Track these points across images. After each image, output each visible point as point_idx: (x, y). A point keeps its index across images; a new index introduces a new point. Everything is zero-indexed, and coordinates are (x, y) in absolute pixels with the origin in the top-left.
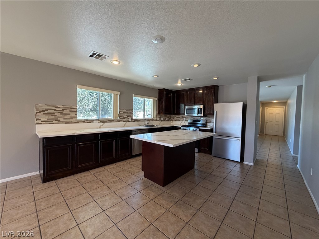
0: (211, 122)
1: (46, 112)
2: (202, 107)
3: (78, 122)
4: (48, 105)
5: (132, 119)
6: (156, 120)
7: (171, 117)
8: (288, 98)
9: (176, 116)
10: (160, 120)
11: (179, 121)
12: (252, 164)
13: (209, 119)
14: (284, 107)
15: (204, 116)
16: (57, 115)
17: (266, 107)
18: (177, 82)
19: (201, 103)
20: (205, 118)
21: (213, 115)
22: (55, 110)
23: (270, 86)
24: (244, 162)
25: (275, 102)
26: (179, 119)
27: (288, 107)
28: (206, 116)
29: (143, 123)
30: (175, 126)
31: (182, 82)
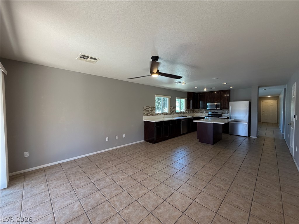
0: (225, 113)
1: (146, 110)
2: (219, 104)
3: (156, 115)
4: (147, 106)
5: (176, 113)
6: (186, 113)
7: (194, 110)
8: (279, 94)
9: (198, 110)
10: (188, 113)
11: (201, 113)
12: (256, 137)
13: (224, 111)
14: (277, 100)
15: (221, 109)
16: (149, 111)
17: (262, 101)
18: (204, 89)
19: (218, 101)
20: (221, 111)
21: (229, 108)
22: (149, 109)
23: (265, 89)
24: (251, 137)
25: (269, 96)
26: (200, 112)
27: (280, 101)
28: (222, 109)
29: (180, 115)
30: (200, 116)
31: (207, 89)
